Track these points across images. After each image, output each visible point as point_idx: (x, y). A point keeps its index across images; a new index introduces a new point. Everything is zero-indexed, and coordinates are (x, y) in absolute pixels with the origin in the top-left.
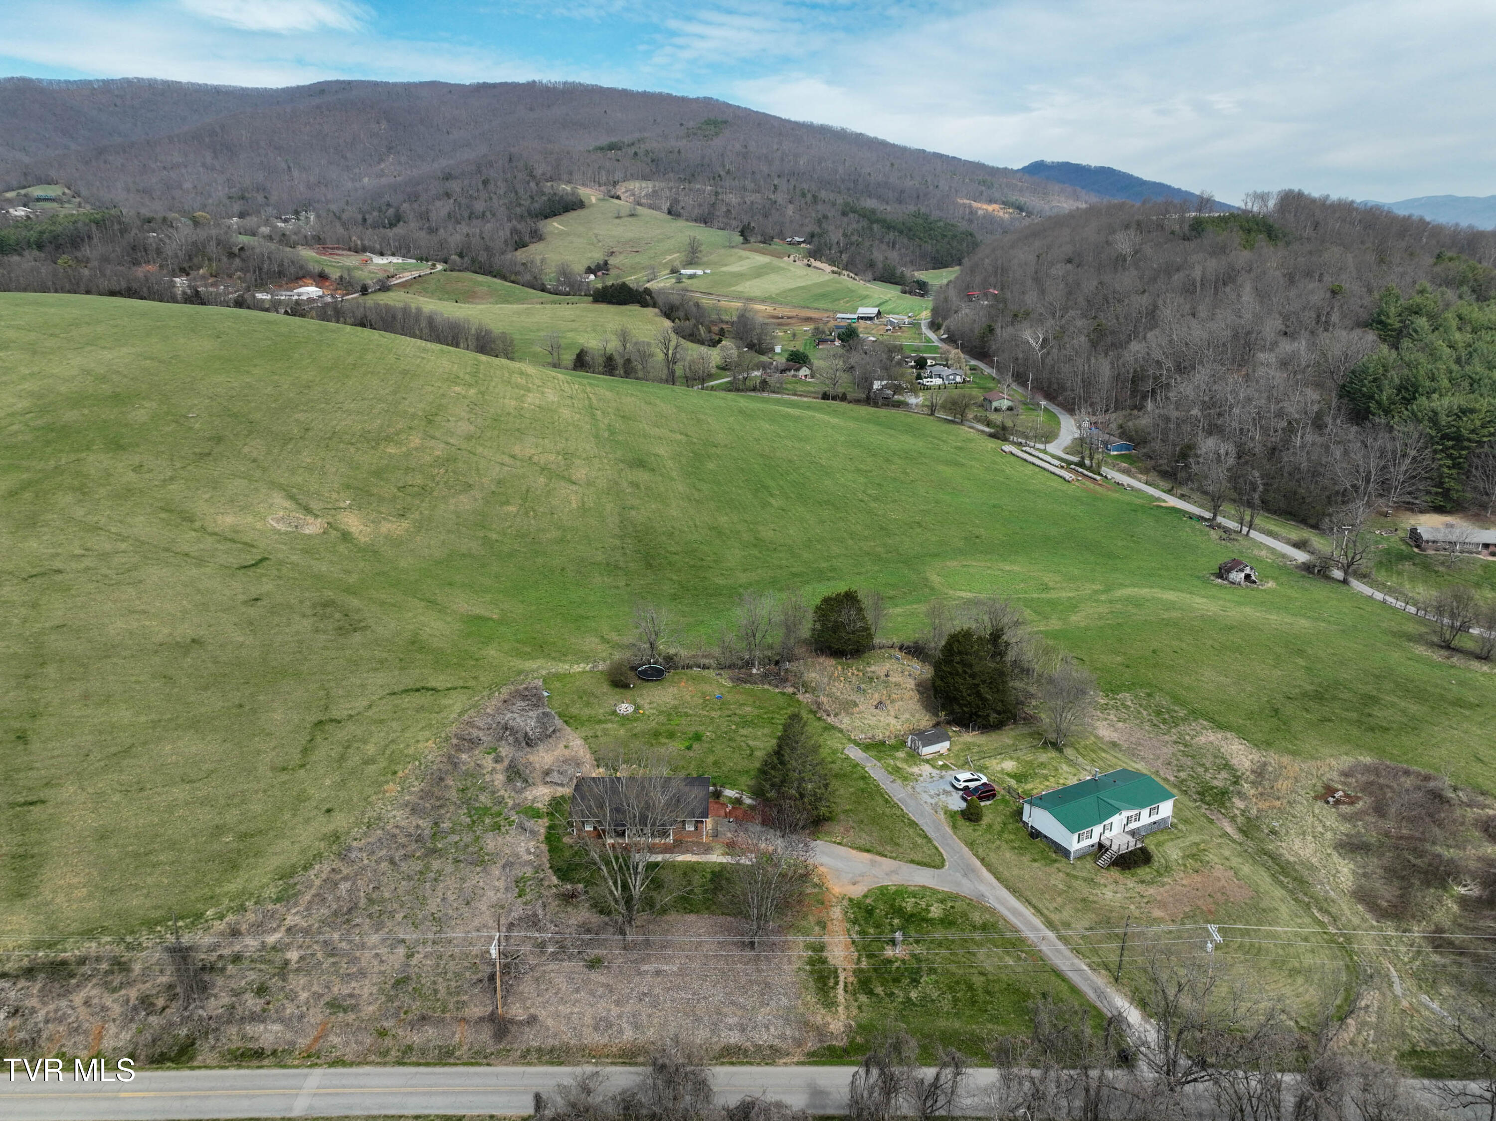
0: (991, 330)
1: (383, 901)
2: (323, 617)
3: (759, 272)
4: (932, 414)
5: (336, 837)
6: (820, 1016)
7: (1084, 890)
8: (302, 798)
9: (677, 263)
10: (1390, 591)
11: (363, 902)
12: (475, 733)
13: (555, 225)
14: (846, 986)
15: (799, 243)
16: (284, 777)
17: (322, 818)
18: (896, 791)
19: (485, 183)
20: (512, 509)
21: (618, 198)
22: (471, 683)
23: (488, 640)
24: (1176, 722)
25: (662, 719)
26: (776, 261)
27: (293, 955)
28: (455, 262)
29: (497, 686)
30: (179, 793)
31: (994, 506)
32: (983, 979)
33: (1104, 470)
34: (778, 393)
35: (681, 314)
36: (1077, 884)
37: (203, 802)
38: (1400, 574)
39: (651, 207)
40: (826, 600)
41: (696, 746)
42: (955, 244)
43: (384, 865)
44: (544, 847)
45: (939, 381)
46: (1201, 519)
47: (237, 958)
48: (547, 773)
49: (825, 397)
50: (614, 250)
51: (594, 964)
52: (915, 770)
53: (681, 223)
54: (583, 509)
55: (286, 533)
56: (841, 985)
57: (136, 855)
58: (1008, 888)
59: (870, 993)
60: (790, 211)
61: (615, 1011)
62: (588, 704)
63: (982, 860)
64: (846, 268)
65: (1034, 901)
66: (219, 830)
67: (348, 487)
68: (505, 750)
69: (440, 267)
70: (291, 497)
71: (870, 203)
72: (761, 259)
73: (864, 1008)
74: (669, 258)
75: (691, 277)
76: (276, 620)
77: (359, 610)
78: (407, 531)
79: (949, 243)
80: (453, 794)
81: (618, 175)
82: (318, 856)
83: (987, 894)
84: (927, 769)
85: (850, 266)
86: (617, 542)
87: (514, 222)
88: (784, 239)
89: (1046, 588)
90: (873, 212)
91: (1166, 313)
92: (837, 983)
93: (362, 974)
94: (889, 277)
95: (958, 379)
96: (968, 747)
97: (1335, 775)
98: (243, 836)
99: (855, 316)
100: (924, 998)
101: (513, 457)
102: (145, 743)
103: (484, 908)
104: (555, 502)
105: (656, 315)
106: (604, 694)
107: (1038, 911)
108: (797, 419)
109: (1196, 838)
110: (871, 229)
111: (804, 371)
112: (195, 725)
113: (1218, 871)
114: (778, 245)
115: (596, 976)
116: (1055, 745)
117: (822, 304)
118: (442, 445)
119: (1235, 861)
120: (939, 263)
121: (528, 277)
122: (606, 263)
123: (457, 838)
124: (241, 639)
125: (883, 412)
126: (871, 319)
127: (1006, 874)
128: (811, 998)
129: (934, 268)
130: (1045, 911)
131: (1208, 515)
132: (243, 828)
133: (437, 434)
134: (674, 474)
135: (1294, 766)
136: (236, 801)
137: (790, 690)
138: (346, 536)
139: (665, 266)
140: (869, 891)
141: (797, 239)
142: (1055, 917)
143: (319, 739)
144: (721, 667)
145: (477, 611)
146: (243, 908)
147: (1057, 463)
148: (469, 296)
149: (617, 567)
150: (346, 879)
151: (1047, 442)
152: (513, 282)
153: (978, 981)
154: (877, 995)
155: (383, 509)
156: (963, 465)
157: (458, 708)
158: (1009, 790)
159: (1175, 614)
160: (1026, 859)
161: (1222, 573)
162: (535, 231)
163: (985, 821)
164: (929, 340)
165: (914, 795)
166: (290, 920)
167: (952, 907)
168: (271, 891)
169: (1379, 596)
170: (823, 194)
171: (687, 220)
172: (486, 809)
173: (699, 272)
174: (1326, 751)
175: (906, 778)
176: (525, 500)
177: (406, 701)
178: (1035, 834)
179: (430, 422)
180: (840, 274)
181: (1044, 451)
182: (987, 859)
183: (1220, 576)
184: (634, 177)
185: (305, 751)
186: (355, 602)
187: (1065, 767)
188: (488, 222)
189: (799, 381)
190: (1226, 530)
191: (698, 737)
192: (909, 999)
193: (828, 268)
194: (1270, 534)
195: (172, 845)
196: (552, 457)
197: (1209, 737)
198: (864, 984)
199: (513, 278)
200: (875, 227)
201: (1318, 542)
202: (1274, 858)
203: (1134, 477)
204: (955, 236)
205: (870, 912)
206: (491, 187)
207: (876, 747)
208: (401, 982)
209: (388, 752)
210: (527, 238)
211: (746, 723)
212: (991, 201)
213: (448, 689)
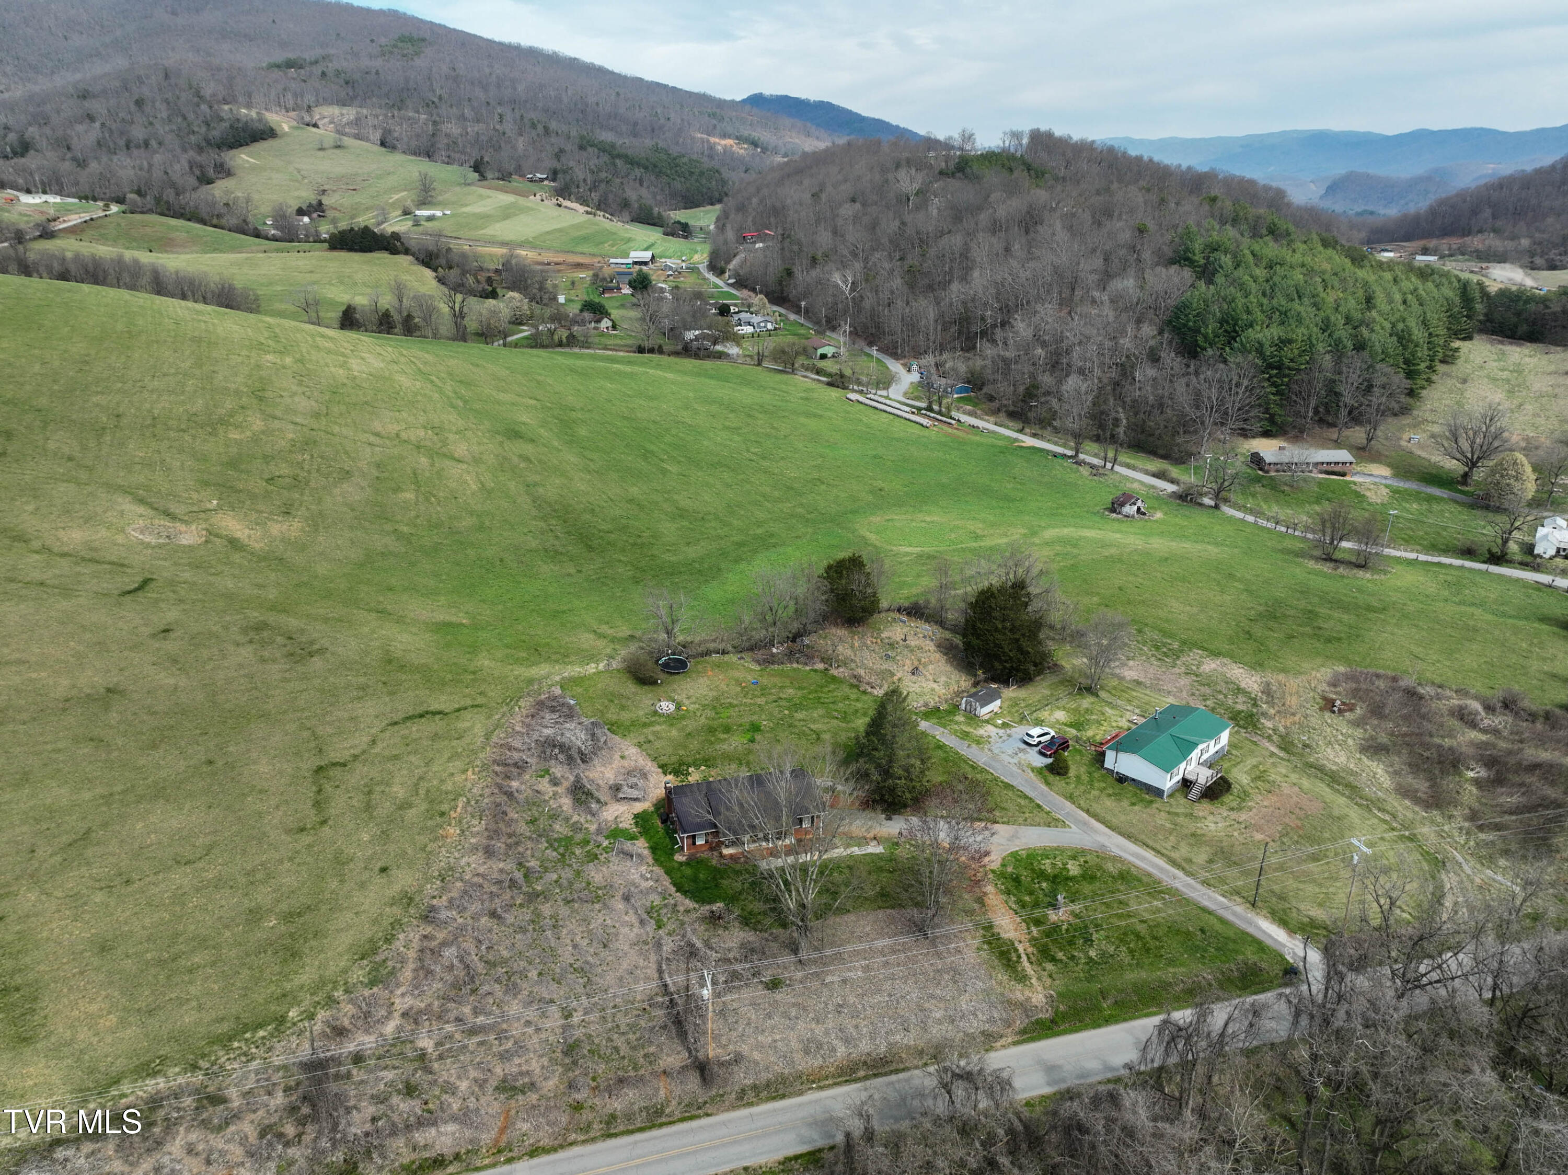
0: (789, 273)
1: (505, 961)
2: (263, 644)
3: (507, 214)
4: (759, 364)
5: (407, 899)
6: (1019, 993)
7: (1191, 827)
8: (340, 861)
9: (409, 203)
10: (1256, 513)
11: (480, 967)
12: (516, 756)
13: (243, 158)
14: (1029, 958)
15: (542, 180)
16: (306, 839)
17: (379, 880)
18: (979, 756)
19: (139, 103)
20: (410, 495)
21: (315, 125)
22: (480, 700)
23: (474, 649)
24: (1176, 655)
25: (710, 713)
26: (521, 200)
27: (426, 1043)
28: (134, 203)
29: (511, 701)
30: (180, 878)
31: (875, 457)
32: (1145, 925)
33: (954, 414)
34: (588, 348)
35: (443, 262)
36: (1181, 820)
37: (219, 883)
38: (1254, 496)
39: (357, 137)
40: (829, 568)
41: (758, 737)
42: (704, 181)
43: (484, 920)
44: (659, 871)
45: (750, 329)
46: (1064, 456)
47: (358, 1059)
48: (617, 788)
49: (641, 350)
50: (326, 187)
51: (774, 985)
52: (981, 732)
53: (398, 157)
54: (487, 492)
55: (160, 546)
56: (1024, 958)
57: (161, 963)
58: (1121, 834)
59: (1053, 960)
60: (521, 143)
61: (819, 1030)
62: (623, 708)
63: (1088, 812)
64: (599, 208)
65: (1151, 843)
66: (255, 915)
67: (206, 484)
68: (558, 770)
69: (114, 208)
70: (142, 501)
71: (607, 136)
72: (506, 199)
73: (1054, 976)
74: (396, 197)
75: (430, 219)
76: (205, 653)
77: (302, 631)
78: (302, 530)
79: (697, 181)
80: (523, 828)
81: (309, 98)
82: (396, 924)
83: (1107, 843)
84: (990, 730)
85: (603, 206)
86: (542, 524)
87: (191, 153)
88: (523, 176)
89: (977, 537)
90: (613, 146)
91: (979, 254)
92: (1019, 957)
93: (520, 1048)
94: (646, 218)
95: (770, 326)
96: (1015, 703)
97: (1324, 686)
98: (288, 917)
99: (630, 261)
100: (1103, 954)
101: (377, 434)
102: (105, 825)
103: (626, 948)
104: (453, 485)
105: (412, 264)
106: (635, 694)
107: (1158, 852)
108: (632, 376)
109: (1254, 761)
110: (615, 165)
111: (605, 323)
112: (159, 792)
113: (1286, 789)
114: (517, 182)
115: (780, 996)
116: (1089, 690)
117: (586, 249)
118: (291, 427)
119: (1294, 777)
120: (691, 202)
121: (234, 221)
122: (320, 203)
123: (555, 877)
124: (172, 681)
125: (708, 364)
126: (645, 263)
127: (1115, 821)
128: (1002, 976)
129: (686, 208)
130: (1164, 851)
131: (1070, 453)
132: (284, 907)
133: (278, 413)
134: (556, 444)
135: (1293, 683)
136: (259, 876)
137: (820, 666)
138: (234, 544)
139: (394, 205)
140: (1003, 859)
141: (539, 175)
142: (1175, 855)
143: (328, 788)
144: (739, 650)
145: (441, 617)
146: (331, 1002)
147: (908, 409)
148: (166, 244)
149: (556, 552)
150: (444, 944)
151: (887, 388)
152: (215, 226)
153: (1142, 929)
154: (1061, 961)
155: (261, 507)
156: (821, 416)
157: (479, 730)
158: (1077, 740)
159: (1113, 551)
160: (1125, 803)
161: (1115, 507)
162: (222, 165)
163: (1072, 773)
164: (716, 286)
165: (994, 757)
166: (401, 1004)
167: (1086, 862)
168: (358, 974)
169: (1250, 519)
170: (553, 125)
171: (404, 152)
172: (569, 839)
173: (438, 213)
174: (1306, 665)
175: (979, 741)
176: (417, 483)
177: (414, 729)
178: (1122, 779)
179: (261, 399)
180: (595, 215)
181: (887, 397)
182: (1092, 810)
183: (1113, 510)
184: (327, 102)
185: (317, 804)
186: (293, 623)
187: (1109, 711)
188: (155, 152)
189: (602, 334)
190: (1092, 466)
191: (755, 728)
192: (1091, 959)
193: (582, 209)
194: (1128, 466)
195: (202, 942)
196: (421, 433)
197: (1210, 666)
198: (1044, 954)
199: (215, 221)
200: (618, 161)
201: (1174, 472)
202: (1321, 769)
203: (982, 419)
204: (702, 174)
205: (1017, 880)
206: (148, 109)
207: (932, 713)
208: (571, 1049)
209: (422, 792)
210: (211, 172)
211: (797, 707)
212: (724, 136)
213: (458, 710)
